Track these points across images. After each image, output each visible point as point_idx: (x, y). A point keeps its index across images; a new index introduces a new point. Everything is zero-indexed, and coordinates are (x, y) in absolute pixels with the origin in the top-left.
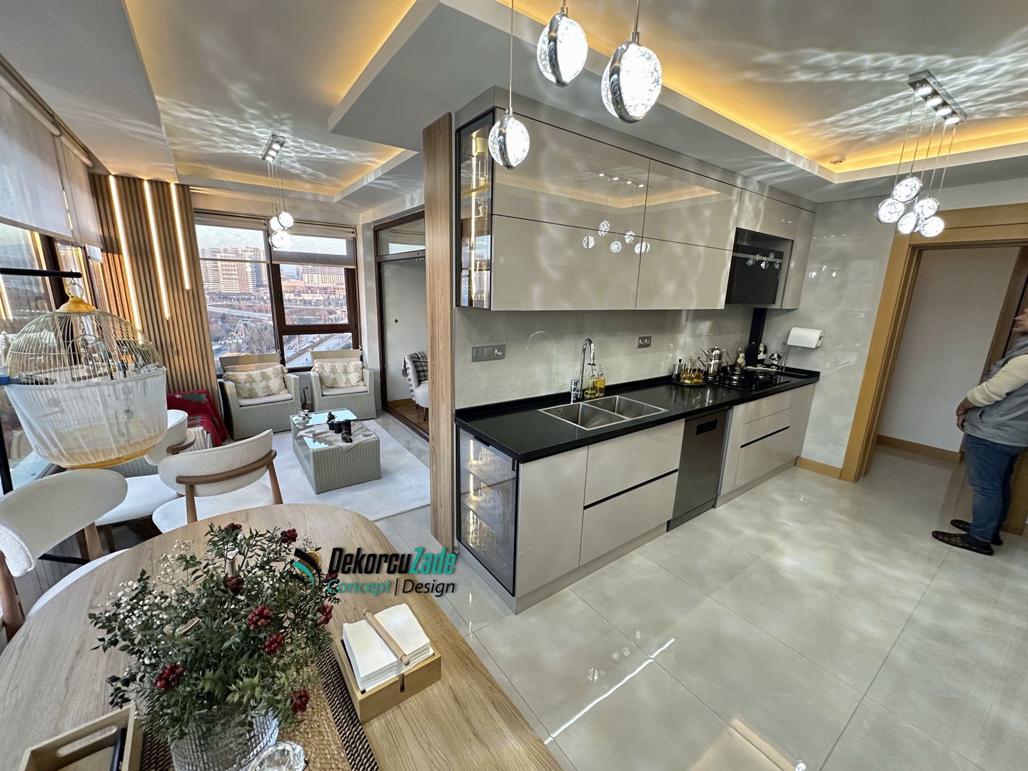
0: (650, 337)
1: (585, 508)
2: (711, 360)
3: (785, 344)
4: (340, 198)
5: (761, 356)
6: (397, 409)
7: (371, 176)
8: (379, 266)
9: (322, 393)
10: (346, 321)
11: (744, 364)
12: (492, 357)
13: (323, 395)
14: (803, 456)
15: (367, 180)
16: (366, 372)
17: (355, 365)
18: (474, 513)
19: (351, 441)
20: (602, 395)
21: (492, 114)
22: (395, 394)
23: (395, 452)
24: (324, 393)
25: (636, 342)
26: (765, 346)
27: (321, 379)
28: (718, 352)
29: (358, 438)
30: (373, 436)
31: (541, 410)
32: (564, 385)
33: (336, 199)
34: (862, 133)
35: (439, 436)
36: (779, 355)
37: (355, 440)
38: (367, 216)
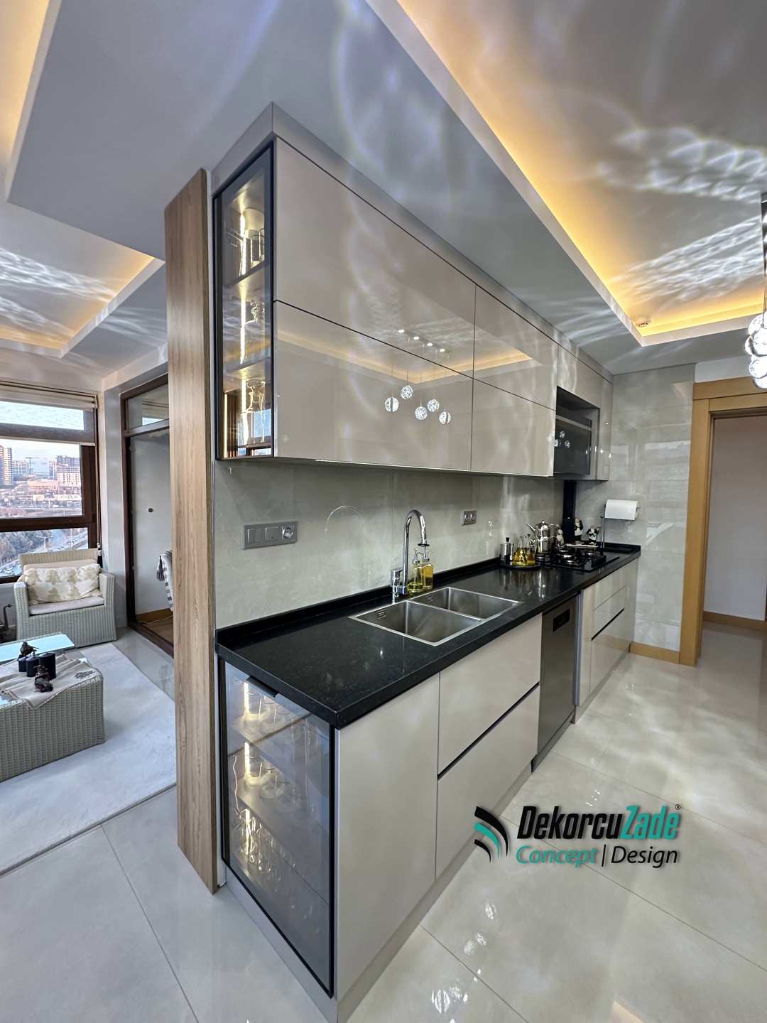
0: (475, 511)
1: (439, 776)
2: (540, 538)
3: (602, 517)
4: (67, 351)
5: (578, 532)
6: (149, 625)
7: (104, 312)
8: (128, 442)
9: (29, 611)
10: (78, 511)
11: (563, 542)
12: (276, 541)
13: (31, 615)
14: (637, 640)
15: (99, 319)
16: (103, 577)
17: (88, 570)
18: (253, 814)
19: (50, 689)
20: (429, 587)
21: (269, 150)
22: (145, 605)
23: (136, 691)
24: (34, 612)
25: (462, 517)
26: (580, 522)
27: (30, 593)
28: (546, 527)
29: (65, 682)
30: (92, 676)
31: (354, 617)
32: (382, 577)
33: (63, 353)
34: (678, 285)
35: (190, 676)
36: (596, 531)
37: (57, 687)
38: (109, 381)
